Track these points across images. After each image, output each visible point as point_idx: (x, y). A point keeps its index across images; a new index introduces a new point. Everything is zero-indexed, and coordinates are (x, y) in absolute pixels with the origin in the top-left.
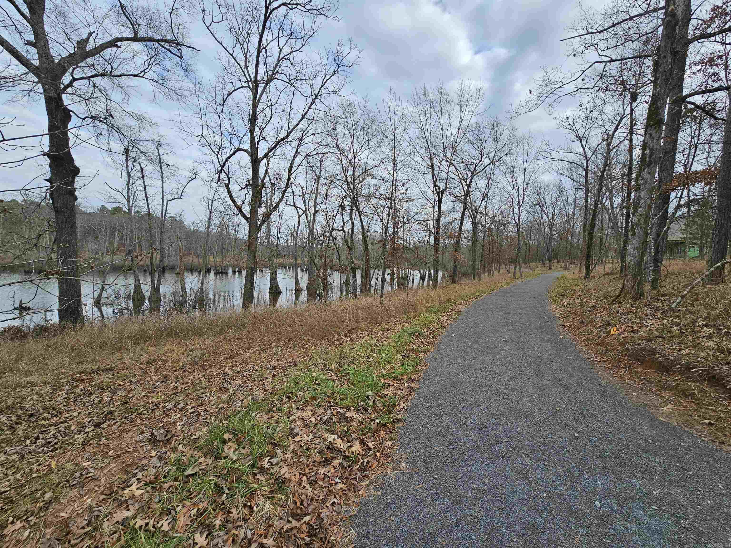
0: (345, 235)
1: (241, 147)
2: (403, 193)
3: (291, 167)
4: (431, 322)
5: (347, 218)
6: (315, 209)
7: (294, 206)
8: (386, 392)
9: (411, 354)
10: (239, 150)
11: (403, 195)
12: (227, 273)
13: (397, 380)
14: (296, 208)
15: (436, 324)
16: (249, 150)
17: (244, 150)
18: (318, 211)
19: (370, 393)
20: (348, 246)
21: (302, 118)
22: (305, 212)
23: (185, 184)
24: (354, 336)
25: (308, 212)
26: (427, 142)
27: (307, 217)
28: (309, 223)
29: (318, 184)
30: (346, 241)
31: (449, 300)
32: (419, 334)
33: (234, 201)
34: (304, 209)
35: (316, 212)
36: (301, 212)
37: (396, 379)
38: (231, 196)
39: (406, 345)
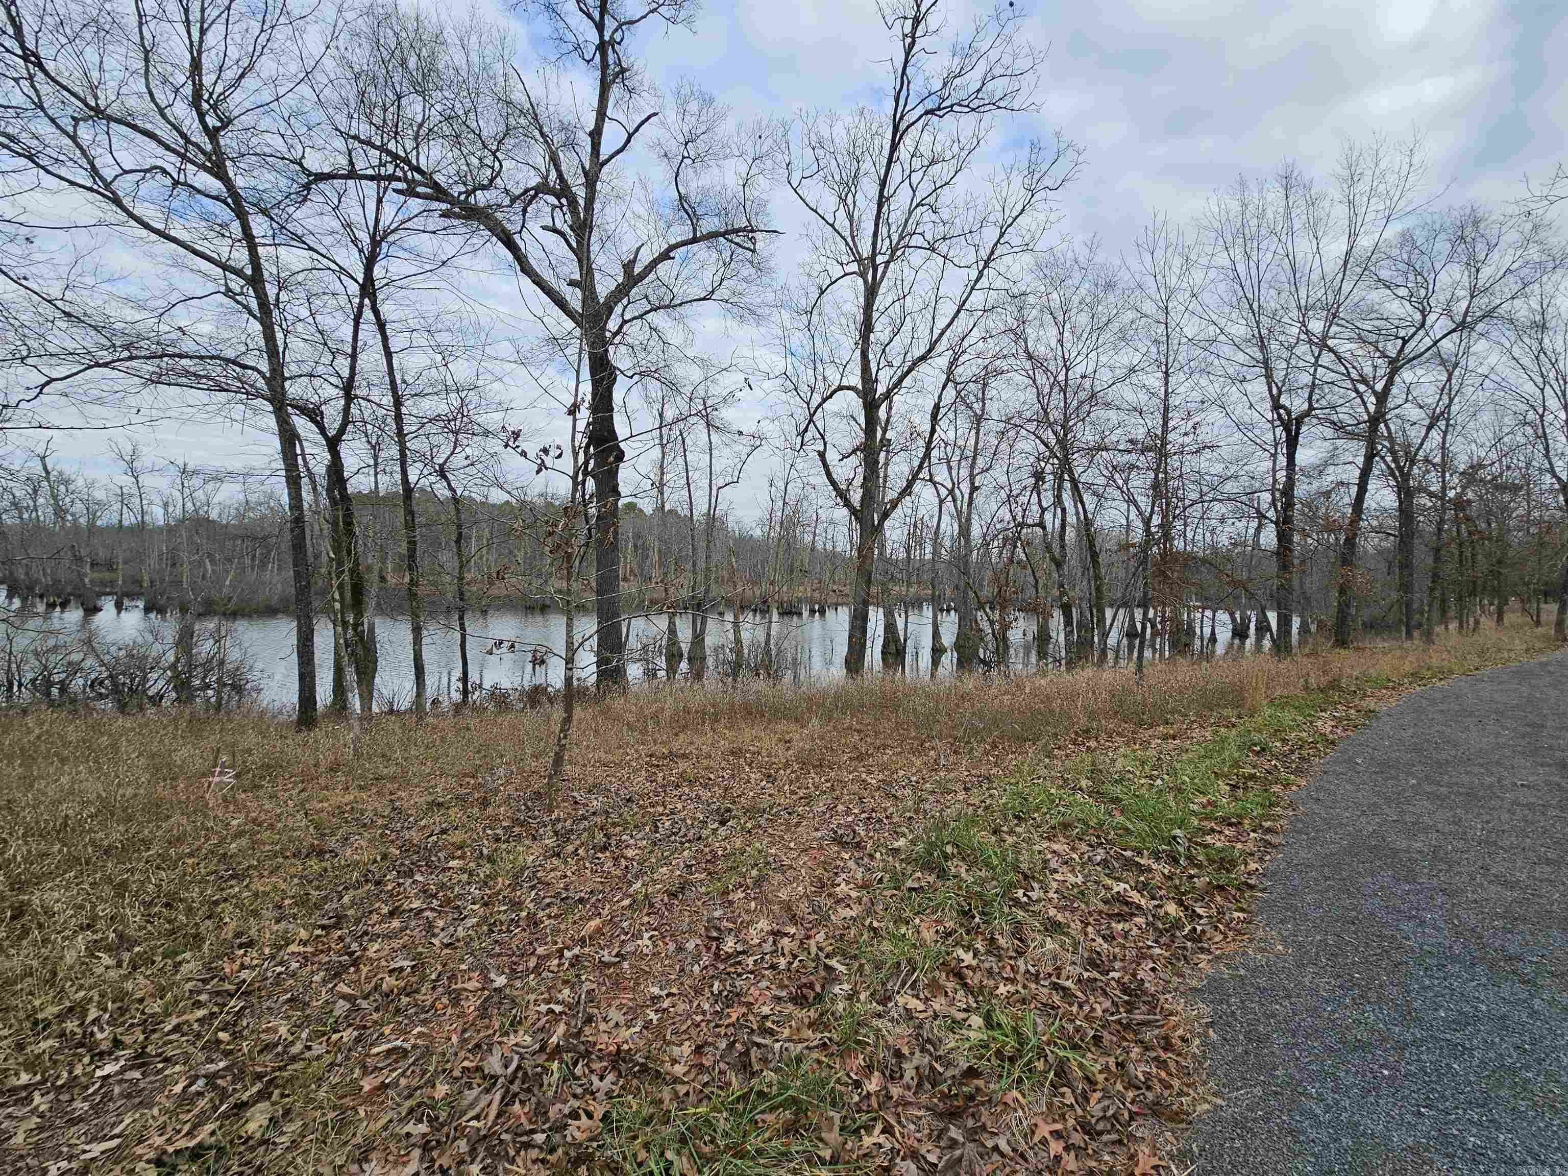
0: (1045, 535)
1: (845, 383)
2: (1186, 434)
3: (937, 408)
4: (1291, 728)
5: (1048, 499)
6: (972, 483)
7: (931, 480)
8: (1209, 839)
9: (1250, 784)
10: (840, 388)
11: (1187, 440)
12: (800, 614)
13: (1230, 825)
14: (935, 484)
15: (1305, 734)
16: (860, 387)
17: (849, 388)
18: (977, 488)
19: (1177, 832)
20: (1053, 559)
21: (959, 311)
22: (951, 492)
23: (744, 457)
24: (1093, 744)
25: (957, 491)
26: (1251, 306)
27: (954, 500)
28: (959, 513)
29: (977, 433)
30: (1048, 548)
31: (1335, 684)
32: (1263, 750)
33: (833, 483)
34: (950, 486)
35: (974, 489)
36: (944, 492)
37: (1226, 821)
38: (828, 474)
39: (1236, 764)
